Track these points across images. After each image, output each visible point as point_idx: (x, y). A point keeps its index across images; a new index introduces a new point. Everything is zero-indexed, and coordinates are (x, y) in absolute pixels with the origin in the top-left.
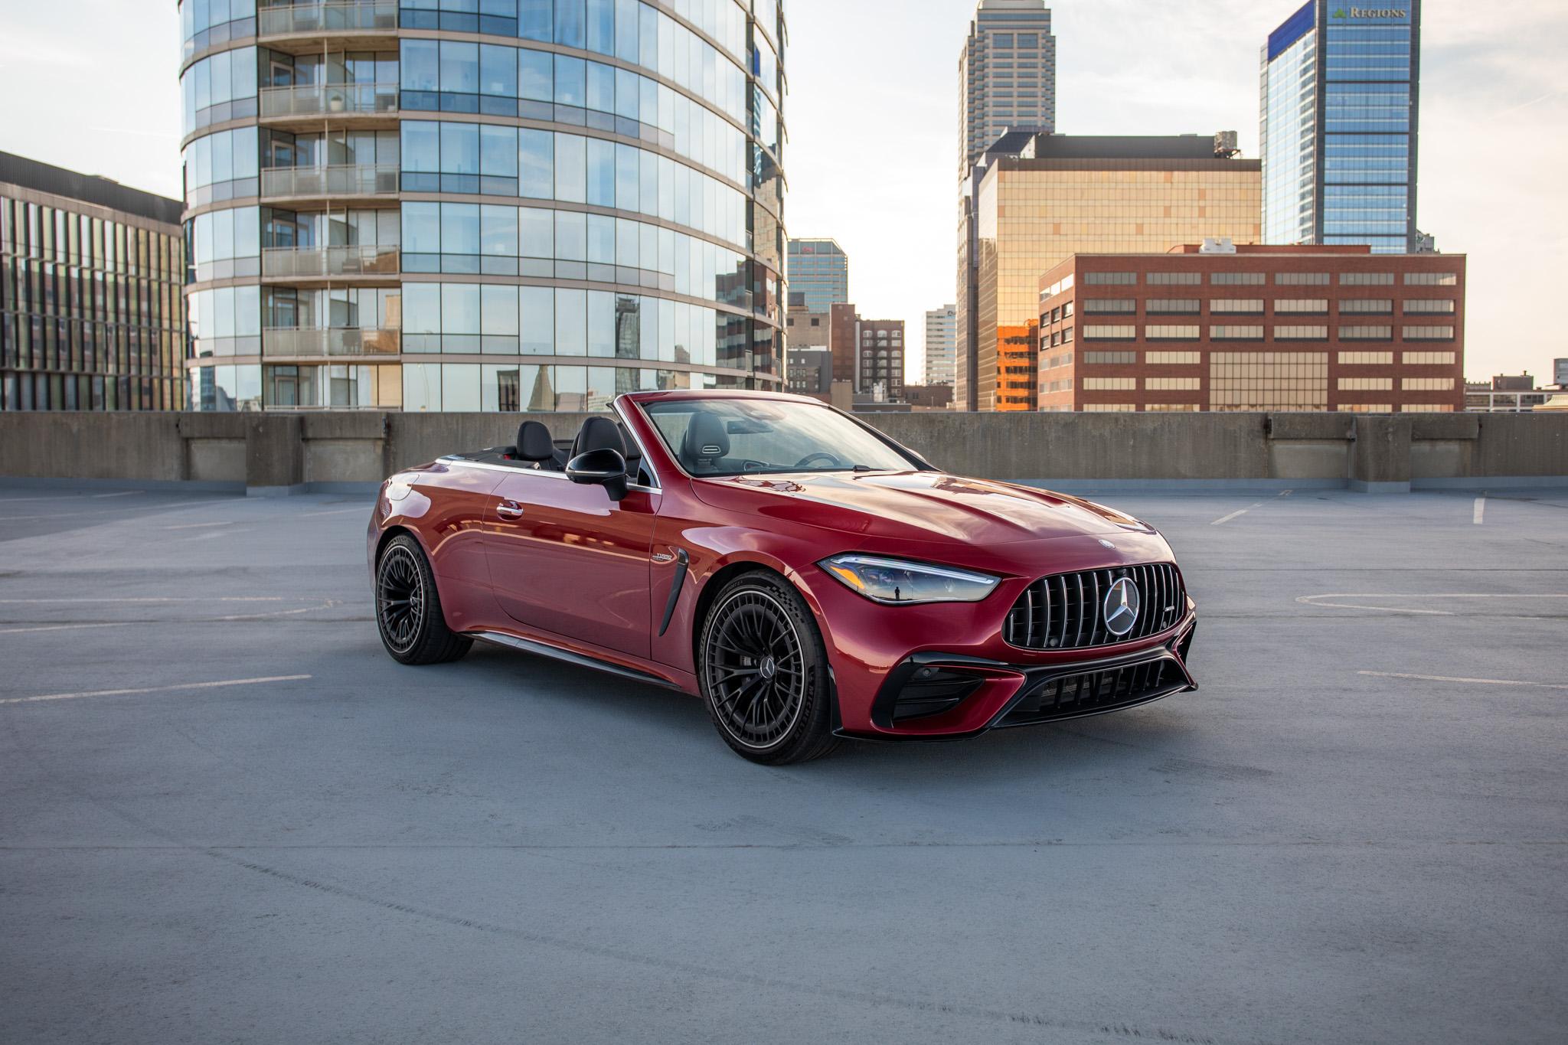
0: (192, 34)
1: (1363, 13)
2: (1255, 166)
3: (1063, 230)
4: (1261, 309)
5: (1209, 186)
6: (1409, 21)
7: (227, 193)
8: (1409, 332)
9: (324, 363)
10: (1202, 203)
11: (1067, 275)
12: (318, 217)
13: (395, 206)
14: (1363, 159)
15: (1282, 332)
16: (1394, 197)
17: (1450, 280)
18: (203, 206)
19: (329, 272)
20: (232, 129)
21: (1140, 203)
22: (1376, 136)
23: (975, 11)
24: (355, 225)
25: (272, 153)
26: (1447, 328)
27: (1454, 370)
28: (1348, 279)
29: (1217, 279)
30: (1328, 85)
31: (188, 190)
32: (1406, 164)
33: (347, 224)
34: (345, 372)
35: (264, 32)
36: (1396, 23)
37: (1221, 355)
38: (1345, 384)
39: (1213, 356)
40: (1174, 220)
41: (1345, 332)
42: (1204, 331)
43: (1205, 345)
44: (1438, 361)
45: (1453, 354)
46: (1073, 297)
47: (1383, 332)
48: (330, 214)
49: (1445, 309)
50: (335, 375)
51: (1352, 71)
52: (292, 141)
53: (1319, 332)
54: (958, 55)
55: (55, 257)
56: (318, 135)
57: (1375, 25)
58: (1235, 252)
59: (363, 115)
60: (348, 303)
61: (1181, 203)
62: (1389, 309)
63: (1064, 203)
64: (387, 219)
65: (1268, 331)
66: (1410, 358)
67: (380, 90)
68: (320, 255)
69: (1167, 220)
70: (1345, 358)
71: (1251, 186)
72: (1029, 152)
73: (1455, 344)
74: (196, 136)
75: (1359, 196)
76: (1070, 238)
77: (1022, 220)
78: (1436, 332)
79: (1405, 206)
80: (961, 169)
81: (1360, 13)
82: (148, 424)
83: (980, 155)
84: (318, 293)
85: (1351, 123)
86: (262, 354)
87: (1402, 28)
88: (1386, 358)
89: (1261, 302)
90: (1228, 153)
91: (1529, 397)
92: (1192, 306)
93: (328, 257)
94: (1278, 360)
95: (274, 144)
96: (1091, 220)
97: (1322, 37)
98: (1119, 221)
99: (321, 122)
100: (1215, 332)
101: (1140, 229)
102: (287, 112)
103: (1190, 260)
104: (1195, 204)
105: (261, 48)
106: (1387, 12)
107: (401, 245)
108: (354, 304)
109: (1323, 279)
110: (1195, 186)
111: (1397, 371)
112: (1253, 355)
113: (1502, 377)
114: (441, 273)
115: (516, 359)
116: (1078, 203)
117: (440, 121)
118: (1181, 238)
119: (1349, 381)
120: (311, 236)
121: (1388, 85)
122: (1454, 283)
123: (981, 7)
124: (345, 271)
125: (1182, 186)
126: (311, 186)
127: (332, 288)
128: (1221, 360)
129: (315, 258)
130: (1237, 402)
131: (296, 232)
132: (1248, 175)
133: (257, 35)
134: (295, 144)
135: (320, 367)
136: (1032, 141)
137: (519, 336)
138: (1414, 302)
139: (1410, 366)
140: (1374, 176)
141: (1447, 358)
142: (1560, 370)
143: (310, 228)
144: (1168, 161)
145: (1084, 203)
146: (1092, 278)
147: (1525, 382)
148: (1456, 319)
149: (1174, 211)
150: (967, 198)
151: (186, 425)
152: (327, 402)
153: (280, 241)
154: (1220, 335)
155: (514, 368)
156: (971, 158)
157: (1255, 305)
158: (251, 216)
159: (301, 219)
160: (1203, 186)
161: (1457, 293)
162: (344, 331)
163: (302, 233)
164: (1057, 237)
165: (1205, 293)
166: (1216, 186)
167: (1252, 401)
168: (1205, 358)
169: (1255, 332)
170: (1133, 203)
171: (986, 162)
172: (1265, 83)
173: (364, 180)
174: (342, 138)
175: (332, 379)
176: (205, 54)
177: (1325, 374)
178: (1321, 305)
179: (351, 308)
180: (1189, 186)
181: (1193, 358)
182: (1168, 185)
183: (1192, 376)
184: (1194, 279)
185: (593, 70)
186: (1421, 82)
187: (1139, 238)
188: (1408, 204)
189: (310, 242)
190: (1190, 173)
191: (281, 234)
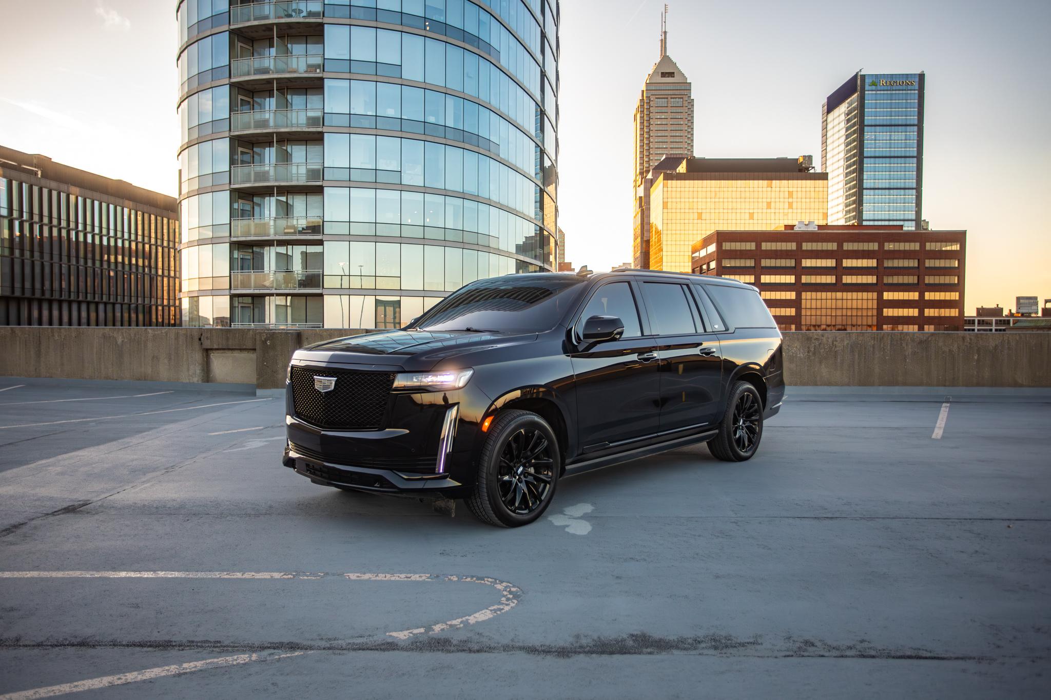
0: (187, 79)
1: (888, 83)
2: (824, 176)
3: (704, 217)
4: (834, 265)
5: (795, 189)
6: (917, 87)
7: (208, 182)
8: (929, 280)
9: (272, 295)
10: (790, 200)
11: (711, 243)
12: (267, 199)
13: (319, 190)
14: (888, 173)
15: (847, 279)
16: (907, 197)
17: (956, 247)
18: (192, 191)
19: (275, 234)
20: (212, 140)
21: (752, 200)
22: (896, 159)
23: (644, 84)
24: (292, 204)
25: (239, 157)
26: (954, 277)
27: (959, 304)
28: (889, 246)
29: (806, 246)
30: (866, 128)
31: (182, 181)
32: (915, 177)
33: (287, 202)
34: (284, 301)
35: (234, 76)
36: (909, 88)
37: (809, 294)
38: (888, 312)
39: (804, 294)
40: (773, 211)
41: (888, 280)
42: (798, 279)
43: (798, 287)
44: (948, 298)
45: (957, 294)
46: (715, 257)
47: (912, 279)
48: (277, 196)
49: (952, 265)
50: (278, 303)
51: (880, 119)
52: (251, 148)
53: (871, 279)
54: (634, 112)
55: (93, 229)
56: (268, 144)
57: (896, 90)
58: (816, 229)
59: (299, 130)
60: (287, 255)
61: (777, 200)
62: (916, 265)
63: (704, 200)
64: (313, 199)
65: (839, 279)
66: (928, 296)
67: (311, 114)
68: (269, 223)
69: (769, 211)
70: (887, 296)
71: (821, 189)
72: (682, 168)
73: (959, 287)
74: (189, 145)
75: (885, 196)
76: (708, 221)
77: (678, 211)
78: (946, 280)
79: (914, 202)
80: (635, 181)
81: (886, 83)
82: (177, 338)
83: (648, 172)
84: (267, 249)
85: (880, 151)
86: (230, 288)
87: (913, 92)
88: (914, 296)
89: (834, 261)
90: (807, 169)
91: (1000, 321)
92: (791, 263)
93: (275, 225)
94: (845, 297)
95: (240, 149)
96: (721, 211)
97: (862, 99)
98: (738, 211)
99: (271, 134)
100: (805, 279)
101: (751, 216)
102: (249, 128)
103: (789, 234)
104: (786, 200)
105: (232, 85)
106: (903, 82)
107: (323, 216)
108: (290, 256)
109: (874, 246)
110: (786, 189)
111: (921, 304)
112: (829, 294)
113: (983, 309)
114: (350, 235)
115: (399, 293)
116: (713, 200)
117: (350, 133)
118: (781, 222)
119: (890, 310)
120: (262, 210)
121: (904, 127)
122: (958, 249)
123: (648, 82)
124: (286, 234)
125: (778, 189)
126: (264, 176)
127: (277, 245)
128: (809, 297)
129: (265, 225)
130: (818, 323)
131: (253, 208)
132: (820, 182)
133: (230, 77)
134: (253, 150)
135: (267, 298)
136: (684, 162)
137: (400, 277)
138: (932, 261)
139: (930, 301)
140: (895, 183)
141: (954, 296)
142: (1020, 304)
143: (262, 206)
144: (769, 174)
145: (717, 200)
146: (727, 246)
147: (998, 311)
148: (960, 272)
149: (773, 205)
150: (640, 198)
151: (207, 338)
152: (273, 320)
153: (244, 214)
154: (808, 281)
155: (397, 298)
156: (641, 173)
157: (831, 263)
158: (224, 197)
159: (256, 200)
160: (791, 189)
161: (960, 256)
162: (284, 274)
163: (257, 209)
164: (699, 221)
165: (799, 255)
166: (799, 189)
167: (829, 323)
168: (799, 296)
169: (830, 279)
170: (747, 200)
171: (652, 175)
172: (825, 127)
173: (298, 173)
174: (285, 146)
175: (276, 305)
176: (196, 91)
177: (875, 306)
178: (872, 263)
179: (288, 258)
180: (782, 189)
181: (791, 295)
182: (769, 189)
183: (791, 307)
184: (792, 246)
185: (450, 101)
186: (924, 125)
187: (751, 221)
188: (916, 201)
189: (261, 214)
190: (783, 181)
191: (243, 210)
